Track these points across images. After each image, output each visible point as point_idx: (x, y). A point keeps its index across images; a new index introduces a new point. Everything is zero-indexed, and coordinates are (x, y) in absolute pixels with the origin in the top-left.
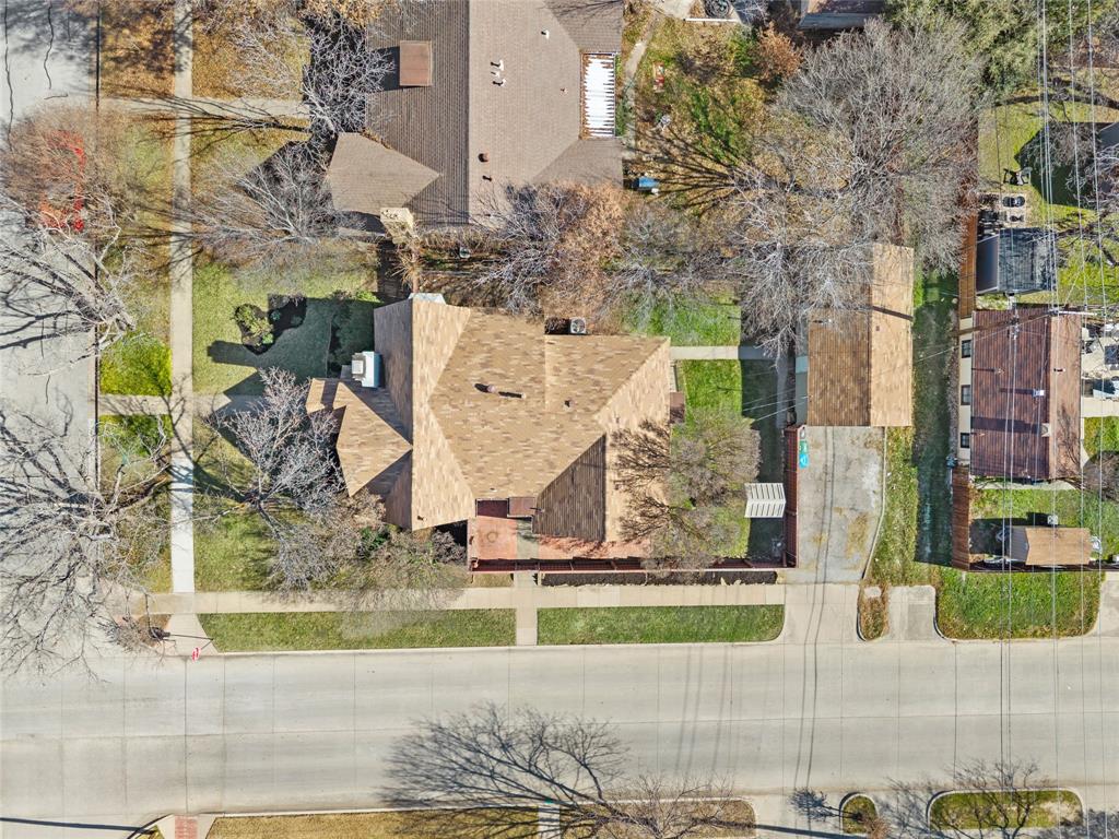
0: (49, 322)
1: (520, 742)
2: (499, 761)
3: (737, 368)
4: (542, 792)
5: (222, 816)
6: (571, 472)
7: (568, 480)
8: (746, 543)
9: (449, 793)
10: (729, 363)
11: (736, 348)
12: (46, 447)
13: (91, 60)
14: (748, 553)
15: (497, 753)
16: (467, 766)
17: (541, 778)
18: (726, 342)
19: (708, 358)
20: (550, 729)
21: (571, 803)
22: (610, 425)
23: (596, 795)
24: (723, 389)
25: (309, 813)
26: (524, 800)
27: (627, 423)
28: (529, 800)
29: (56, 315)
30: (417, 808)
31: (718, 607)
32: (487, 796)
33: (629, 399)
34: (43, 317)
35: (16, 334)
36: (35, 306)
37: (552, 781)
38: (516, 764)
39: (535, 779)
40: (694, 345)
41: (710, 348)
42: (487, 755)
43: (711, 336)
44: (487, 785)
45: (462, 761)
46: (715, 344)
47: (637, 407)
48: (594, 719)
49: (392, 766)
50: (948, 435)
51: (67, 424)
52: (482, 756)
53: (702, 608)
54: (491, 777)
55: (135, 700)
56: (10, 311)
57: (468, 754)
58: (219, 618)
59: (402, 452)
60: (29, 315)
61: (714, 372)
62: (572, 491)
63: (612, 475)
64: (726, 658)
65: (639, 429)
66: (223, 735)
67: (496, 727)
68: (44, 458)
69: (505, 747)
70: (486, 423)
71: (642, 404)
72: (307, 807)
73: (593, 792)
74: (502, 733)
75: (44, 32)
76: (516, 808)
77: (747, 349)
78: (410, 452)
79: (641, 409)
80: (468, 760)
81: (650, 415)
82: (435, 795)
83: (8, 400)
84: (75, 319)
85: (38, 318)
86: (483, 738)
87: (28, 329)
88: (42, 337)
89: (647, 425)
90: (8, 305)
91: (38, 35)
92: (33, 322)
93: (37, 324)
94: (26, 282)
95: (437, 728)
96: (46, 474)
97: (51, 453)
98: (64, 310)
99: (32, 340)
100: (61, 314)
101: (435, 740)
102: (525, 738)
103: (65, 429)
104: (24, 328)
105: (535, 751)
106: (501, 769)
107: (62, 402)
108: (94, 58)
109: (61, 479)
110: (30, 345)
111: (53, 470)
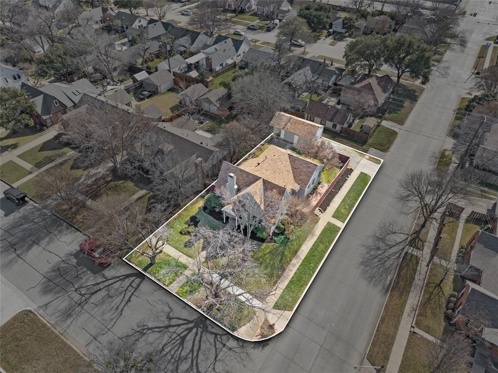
0: (130, 288)
1: (378, 244)
2: (383, 253)
4: (401, 248)
5: (366, 355)
6: (293, 168)
7: (296, 170)
9: (390, 273)
12: (170, 319)
15: (380, 252)
16: (381, 262)
17: (395, 246)
20: (377, 235)
21: (407, 243)
23: (408, 236)
25: (379, 321)
26: (401, 254)
29: (130, 285)
32: (396, 264)
34: (127, 289)
35: (123, 301)
36: (121, 289)
37: (397, 244)
38: (387, 249)
42: (379, 255)
44: (391, 261)
45: (378, 263)
48: (378, 223)
49: (372, 284)
50: (331, 131)
51: (168, 306)
52: (379, 256)
53: (353, 185)
54: (389, 258)
55: (294, 356)
56: (114, 298)
57: (376, 260)
58: (279, 301)
59: (262, 181)
60: (122, 293)
62: (299, 170)
66: (328, 332)
67: (370, 247)
68: (174, 322)
69: (378, 249)
70: (267, 170)
73: (406, 236)
74: (373, 247)
75: (52, 236)
76: (404, 257)
78: (263, 179)
80: (379, 261)
82: (389, 278)
83: (142, 319)
84: (138, 281)
85: (126, 291)
86: (372, 253)
87: (126, 296)
88: (133, 294)
90: (112, 297)
91: (50, 238)
92: (125, 293)
94: (110, 287)
95: (362, 263)
96: (179, 325)
97: (174, 318)
98: (131, 281)
99: (130, 297)
100: (131, 283)
101: (366, 266)
102: (377, 242)
103: (170, 308)
104: (124, 297)
105: (383, 242)
106: (386, 254)
107: (160, 302)
108: (73, 229)
109: (186, 322)
110: (131, 299)
111: (180, 322)
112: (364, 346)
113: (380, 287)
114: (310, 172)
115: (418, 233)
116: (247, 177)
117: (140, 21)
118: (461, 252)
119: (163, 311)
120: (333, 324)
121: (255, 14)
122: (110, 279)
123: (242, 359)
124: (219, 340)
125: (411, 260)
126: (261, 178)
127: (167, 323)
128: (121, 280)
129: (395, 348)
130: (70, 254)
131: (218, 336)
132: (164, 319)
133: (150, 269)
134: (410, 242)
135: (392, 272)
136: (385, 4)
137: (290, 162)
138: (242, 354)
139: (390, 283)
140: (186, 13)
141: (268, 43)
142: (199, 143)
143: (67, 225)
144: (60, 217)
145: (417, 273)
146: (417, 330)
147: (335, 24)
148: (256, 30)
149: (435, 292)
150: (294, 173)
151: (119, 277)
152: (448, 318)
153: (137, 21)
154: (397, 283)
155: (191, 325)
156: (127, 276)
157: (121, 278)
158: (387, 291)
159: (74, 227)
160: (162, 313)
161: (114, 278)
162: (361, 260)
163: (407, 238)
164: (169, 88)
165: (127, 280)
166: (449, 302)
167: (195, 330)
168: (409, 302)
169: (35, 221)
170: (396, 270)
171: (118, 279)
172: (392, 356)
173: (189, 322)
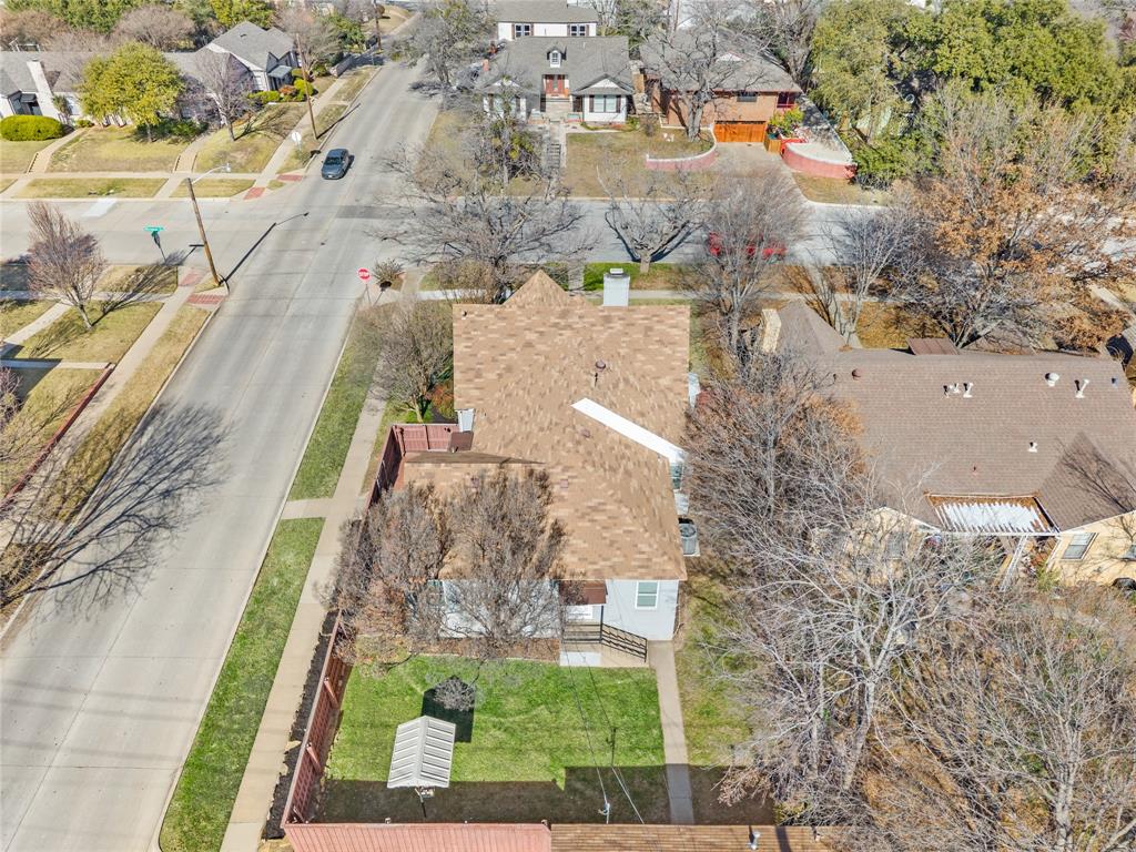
1: (164, 506)
2: (152, 488)
3: (650, 760)
4: (89, 526)
8: (349, 776)
9: (140, 450)
10: (659, 747)
11: (686, 761)
14: (330, 782)
15: (163, 486)
16: (162, 462)
17: (107, 527)
18: (692, 744)
19: (662, 715)
20: (165, 534)
21: (54, 555)
22: (559, 469)
23: (45, 583)
24: (613, 736)
26: (89, 511)
27: (562, 499)
28: (86, 516)
30: (139, 425)
31: (253, 738)
32: (116, 480)
33: (593, 502)
37: (96, 537)
38: (139, 503)
39: (108, 521)
40: (682, 695)
41: (679, 719)
42: (165, 478)
43: (701, 719)
44: (130, 479)
45: (170, 459)
46: (688, 726)
47: (583, 516)
48: (152, 580)
49: (196, 408)
52: (167, 474)
53: (260, 713)
54: (137, 482)
57: (176, 463)
61: (641, 723)
63: (492, 473)
64: (161, 758)
65: (551, 521)
67: (195, 485)
69: (166, 493)
71: (588, 524)
72: (190, 359)
73: (52, 581)
74: (185, 490)
76: (84, 503)
77: (685, 775)
79: (580, 524)
81: (573, 541)
82: (145, 439)
86: (187, 475)
89: (558, 533)
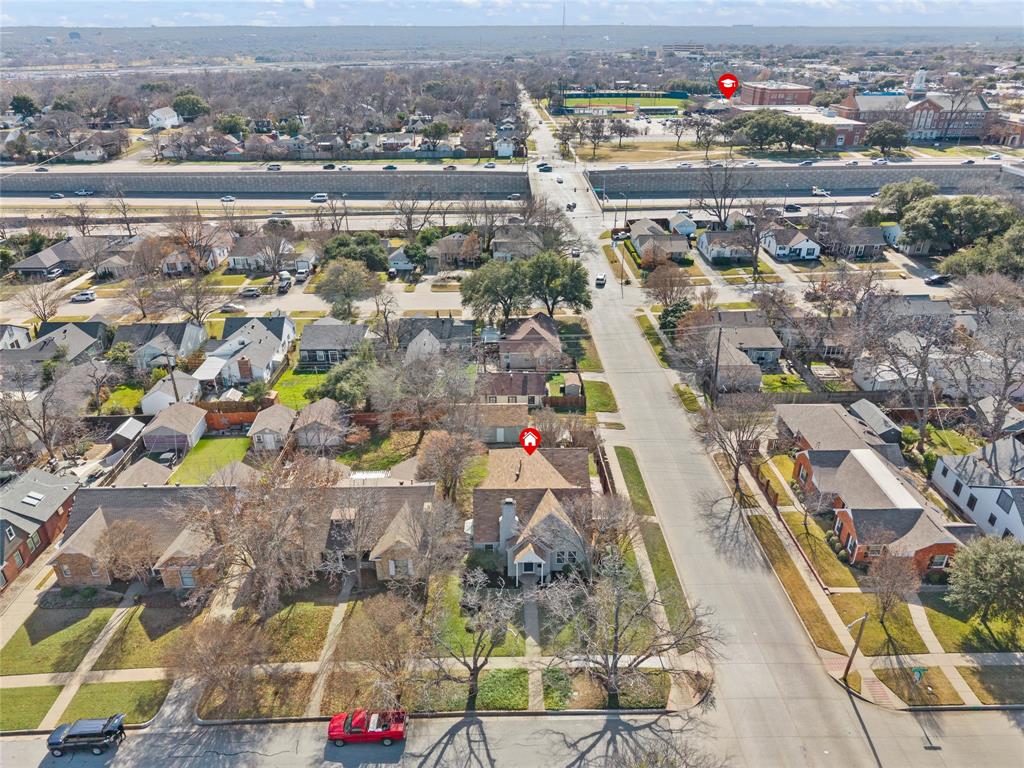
0: (475, 746)
2: (727, 529)
5: (814, 644)
7: (561, 468)
12: (573, 745)
13: (274, 728)
15: (723, 530)
29: (470, 741)
34: (471, 749)
36: (462, 754)
51: (555, 733)
57: (728, 541)
59: (551, 493)
60: (469, 758)
62: (566, 466)
66: (758, 644)
68: (583, 746)
75: (245, 757)
80: (731, 540)
82: (758, 554)
84: (474, 729)
85: (472, 751)
86: (716, 535)
87: (481, 758)
88: (487, 749)
91: (245, 762)
92: (475, 756)
93: (476, 753)
94: (442, 762)
95: (718, 551)
96: (593, 745)
97: (578, 742)
98: (465, 736)
99: (489, 756)
100: (469, 738)
101: (725, 553)
102: (710, 521)
103: (558, 733)
104: (479, 762)
105: (715, 517)
106: (731, 529)
107: (536, 736)
108: (273, 725)
109: (597, 736)
110: (493, 756)
111: (591, 741)
112: (802, 636)
113: (759, 569)
114: (583, 462)
115: (738, 489)
116: (524, 496)
117: (11, 335)
118: (795, 489)
119: (554, 744)
120: (755, 634)
121: (231, 271)
122: (430, 754)
123: (705, 733)
124: (658, 729)
125: (760, 523)
126: (546, 490)
127: (575, 755)
128: (446, 745)
129: (830, 620)
130: (317, 761)
131: (653, 726)
132: (566, 751)
133: (478, 702)
134: (740, 502)
135: (754, 544)
136: (447, 216)
137: (547, 458)
138: (699, 728)
139: (765, 559)
140: (84, 298)
141: (301, 312)
142: (398, 485)
143: (255, 726)
144: (225, 721)
145: (778, 533)
146: (832, 590)
147: (393, 259)
148: (258, 296)
149: (811, 542)
150: (560, 472)
151: (439, 742)
152: (845, 561)
153: (6, 334)
154: (770, 553)
155: (608, 735)
156: (452, 732)
157: (445, 741)
158: (769, 568)
159: (272, 722)
160: (556, 746)
161: (434, 748)
162: (714, 549)
163: (733, 501)
164: (200, 436)
165: (456, 738)
166: (832, 545)
167: (618, 738)
168: (798, 566)
169: (176, 755)
170: (754, 540)
171: (442, 745)
172: (836, 629)
173: (602, 734)
